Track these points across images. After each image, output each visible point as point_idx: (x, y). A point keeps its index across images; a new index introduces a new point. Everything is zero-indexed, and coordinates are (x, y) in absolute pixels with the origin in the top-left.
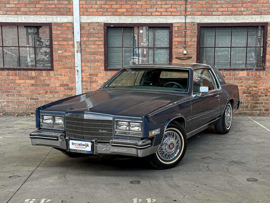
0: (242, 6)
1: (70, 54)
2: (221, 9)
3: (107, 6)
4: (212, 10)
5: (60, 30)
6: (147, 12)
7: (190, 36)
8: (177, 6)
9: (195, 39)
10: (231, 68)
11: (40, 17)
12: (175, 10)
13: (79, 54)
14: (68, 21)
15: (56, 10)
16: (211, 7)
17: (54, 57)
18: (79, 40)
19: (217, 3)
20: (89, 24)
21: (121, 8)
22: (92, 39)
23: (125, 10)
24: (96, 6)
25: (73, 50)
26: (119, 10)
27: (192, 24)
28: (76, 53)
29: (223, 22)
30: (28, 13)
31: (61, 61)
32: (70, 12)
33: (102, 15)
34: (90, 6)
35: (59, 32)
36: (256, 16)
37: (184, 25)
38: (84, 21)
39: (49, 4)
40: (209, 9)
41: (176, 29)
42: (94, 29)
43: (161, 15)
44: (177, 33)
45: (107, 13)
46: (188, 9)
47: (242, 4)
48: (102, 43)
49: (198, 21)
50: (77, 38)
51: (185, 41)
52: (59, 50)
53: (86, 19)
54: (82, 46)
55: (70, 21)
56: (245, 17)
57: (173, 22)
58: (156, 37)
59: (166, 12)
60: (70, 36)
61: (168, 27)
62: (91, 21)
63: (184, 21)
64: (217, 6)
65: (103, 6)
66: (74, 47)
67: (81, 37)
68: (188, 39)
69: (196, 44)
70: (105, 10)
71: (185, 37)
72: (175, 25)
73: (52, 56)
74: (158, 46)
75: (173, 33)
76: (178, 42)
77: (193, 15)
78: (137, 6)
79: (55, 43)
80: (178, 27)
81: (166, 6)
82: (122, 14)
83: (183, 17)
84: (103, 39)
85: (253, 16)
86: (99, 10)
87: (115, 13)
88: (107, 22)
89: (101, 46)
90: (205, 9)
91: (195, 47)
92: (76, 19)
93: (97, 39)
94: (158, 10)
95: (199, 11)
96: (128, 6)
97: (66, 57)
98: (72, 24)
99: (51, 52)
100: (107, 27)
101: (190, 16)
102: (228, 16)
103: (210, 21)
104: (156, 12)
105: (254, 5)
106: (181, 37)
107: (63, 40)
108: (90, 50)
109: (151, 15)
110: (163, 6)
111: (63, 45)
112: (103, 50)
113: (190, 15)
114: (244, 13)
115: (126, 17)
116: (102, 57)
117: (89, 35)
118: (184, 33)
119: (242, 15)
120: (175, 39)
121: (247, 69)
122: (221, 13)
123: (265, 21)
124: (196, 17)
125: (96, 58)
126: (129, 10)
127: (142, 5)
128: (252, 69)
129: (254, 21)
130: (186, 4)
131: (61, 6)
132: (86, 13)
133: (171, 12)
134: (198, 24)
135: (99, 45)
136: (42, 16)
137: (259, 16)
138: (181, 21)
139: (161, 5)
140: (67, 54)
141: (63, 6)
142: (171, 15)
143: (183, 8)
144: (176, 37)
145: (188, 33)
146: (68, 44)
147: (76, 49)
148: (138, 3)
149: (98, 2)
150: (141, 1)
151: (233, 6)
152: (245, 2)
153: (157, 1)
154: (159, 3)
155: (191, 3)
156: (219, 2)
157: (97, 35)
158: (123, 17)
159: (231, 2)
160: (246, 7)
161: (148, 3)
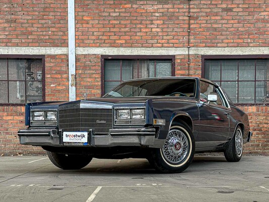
0: (248, 38)
1: (64, 87)
2: (227, 41)
3: (104, 38)
4: (216, 41)
5: (53, 63)
6: (147, 43)
7: (194, 69)
8: (179, 37)
9: (199, 72)
10: (239, 103)
11: (32, 49)
12: (177, 41)
13: (74, 88)
14: (62, 53)
15: (50, 41)
16: (216, 39)
17: (46, 91)
18: (74, 73)
19: (221, 35)
20: (85, 55)
21: (120, 39)
22: (89, 72)
23: (124, 42)
24: (93, 38)
25: (67, 83)
26: (118, 41)
27: (196, 56)
28: (70, 86)
29: (229, 54)
30: (19, 44)
31: (54, 95)
32: (65, 44)
33: (99, 46)
34: (86, 37)
35: (52, 65)
36: (263, 48)
37: (187, 57)
38: (80, 53)
39: (43, 35)
40: (213, 41)
41: (179, 61)
42: (90, 61)
43: (162, 47)
44: (180, 65)
45: (104, 45)
46: (191, 41)
47: (249, 35)
48: (98, 76)
49: (202, 53)
50: (72, 70)
51: (189, 74)
52: (51, 83)
53: (82, 51)
54: (77, 79)
55: (65, 53)
56: (252, 49)
57: (175, 54)
58: (158, 71)
59: (168, 43)
60: (64, 69)
61: (170, 59)
62: (87, 53)
63: (187, 53)
64: (222, 37)
65: (100, 37)
66: (68, 80)
67: (76, 70)
68: (192, 72)
70: (103, 41)
71: (189, 70)
72: (178, 57)
73: (44, 89)
75: (176, 65)
76: (181, 75)
77: (197, 46)
78: (137, 38)
79: (48, 76)
80: (181, 59)
81: (168, 37)
82: (121, 46)
83: (186, 49)
84: (100, 71)
85: (261, 48)
86: (96, 41)
87: (113, 45)
88: (104, 54)
90: (209, 41)
92: (72, 51)
93: (94, 72)
94: (160, 41)
95: (203, 42)
96: (127, 37)
97: (59, 91)
98: (67, 56)
99: (44, 86)
100: (105, 59)
101: (193, 48)
102: (234, 48)
103: (214, 53)
104: (157, 43)
105: (261, 37)
106: (184, 69)
107: (56, 73)
108: (85, 84)
109: (152, 47)
110: (165, 37)
111: (56, 78)
112: (100, 83)
113: (194, 46)
114: (251, 45)
115: (125, 48)
116: (99, 92)
117: (85, 67)
118: (187, 65)
119: (249, 46)
120: (177, 72)
121: (257, 104)
122: (226, 45)
124: (200, 48)
125: (93, 91)
126: (128, 41)
127: (142, 36)
128: (262, 104)
129: (262, 54)
130: (189, 35)
131: (55, 37)
132: (82, 44)
133: (173, 44)
134: (202, 56)
135: (96, 78)
136: (35, 48)
137: (267, 48)
138: (184, 53)
139: (163, 36)
140: (59, 88)
141: (57, 37)
142: (173, 47)
143: (185, 39)
144: (179, 70)
145: (192, 65)
146: (62, 78)
147: (70, 82)
148: (138, 34)
149: (95, 33)
150: (141, 31)
151: (240, 38)
152: (252, 34)
153: (158, 32)
154: (160, 34)
155: (194, 34)
156: (224, 33)
157: (94, 68)
158: (122, 49)
159: (238, 34)
160: (253, 39)
161: (148, 33)
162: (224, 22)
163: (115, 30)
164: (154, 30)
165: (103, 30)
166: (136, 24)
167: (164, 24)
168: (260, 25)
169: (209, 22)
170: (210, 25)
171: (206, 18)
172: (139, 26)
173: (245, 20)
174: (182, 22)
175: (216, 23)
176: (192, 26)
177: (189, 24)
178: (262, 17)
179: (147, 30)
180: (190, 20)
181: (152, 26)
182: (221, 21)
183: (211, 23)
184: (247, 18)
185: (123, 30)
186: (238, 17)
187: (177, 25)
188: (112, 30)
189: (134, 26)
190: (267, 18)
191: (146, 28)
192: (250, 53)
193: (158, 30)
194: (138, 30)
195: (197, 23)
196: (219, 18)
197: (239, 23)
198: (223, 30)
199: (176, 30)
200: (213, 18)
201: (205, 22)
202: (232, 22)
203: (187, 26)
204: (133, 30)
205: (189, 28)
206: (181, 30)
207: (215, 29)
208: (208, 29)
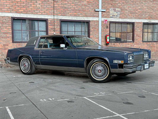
0: (79, 13)
3: (13, 8)
4: (66, 13)
6: (34, 12)
7: (57, 25)
8: (50, 10)
9: (59, 27)
12: (49, 12)
16: (66, 12)
21: (21, 9)
22: (5, 25)
23: (23, 11)
24: (7, 8)
26: (20, 10)
27: (57, 19)
29: (71, 19)
33: (10, 12)
34: (3, 7)
37: (53, 20)
41: (50, 22)
42: (5, 20)
43: (42, 14)
44: (50, 24)
45: (13, 12)
46: (55, 12)
48: (10, 28)
49: (60, 18)
51: (54, 28)
53: (1, 14)
57: (48, 18)
58: (39, 25)
59: (44, 13)
61: (45, 21)
62: (4, 16)
63: (53, 18)
64: (68, 12)
65: (10, 8)
68: (55, 27)
69: (59, 29)
70: (12, 10)
71: (54, 26)
72: (49, 20)
74: (40, 30)
75: (48, 24)
76: (51, 28)
77: (57, 15)
78: (29, 9)
80: (51, 21)
82: (22, 13)
83: (53, 16)
84: (11, 25)
85: (84, 17)
86: (8, 10)
87: (17, 12)
88: (13, 16)
89: (10, 29)
90: (63, 13)
91: (59, 31)
93: (8, 25)
95: (60, 13)
96: (25, 9)
100: (13, 19)
101: (56, 16)
102: (73, 17)
103: (65, 19)
104: (39, 12)
105: (84, 12)
106: (52, 26)
108: (3, 31)
109: (37, 14)
110: (43, 10)
112: (11, 31)
114: (80, 16)
115: (24, 14)
116: (11, 35)
117: (3, 23)
118: (53, 24)
119: (79, 16)
120: (49, 27)
122: (70, 15)
123: (89, 20)
124: (59, 16)
125: (7, 35)
126: (25, 11)
127: (32, 8)
129: (84, 20)
130: (54, 10)
133: (47, 13)
134: (60, 20)
135: (9, 29)
137: (86, 17)
138: (52, 18)
139: (42, 9)
142: (47, 15)
143: (52, 11)
144: (50, 26)
145: (56, 24)
148: (30, 7)
149: (8, 6)
150: (31, 6)
151: (75, 12)
152: (80, 11)
153: (39, 7)
154: (41, 8)
155: (56, 9)
156: (69, 9)
157: (8, 23)
158: (22, 14)
159: (74, 10)
160: (81, 13)
161: (35, 7)
162: (69, 4)
163: (18, 4)
164: (37, 6)
165: (12, 4)
166: (28, 2)
167: (42, 3)
168: (83, 7)
169: (62, 4)
170: (63, 6)
171: (61, 2)
172: (30, 3)
173: (77, 4)
174: (50, 3)
175: (65, 5)
176: (55, 5)
177: (54, 4)
178: (84, 4)
179: (34, 6)
180: (54, 2)
181: (37, 4)
182: (68, 4)
183: (63, 5)
184: (78, 3)
185: (22, 5)
186: (75, 3)
187: (48, 4)
188: (17, 4)
189: (28, 3)
190: (86, 4)
191: (34, 4)
192: (80, 19)
193: (40, 6)
194: (29, 5)
195: (57, 4)
196: (67, 2)
197: (75, 5)
198: (68, 8)
199: (48, 6)
200: (64, 2)
201: (61, 4)
202: (72, 5)
203: (53, 5)
204: (27, 5)
205: (54, 6)
206: (50, 7)
207: (65, 8)
208: (62, 7)
